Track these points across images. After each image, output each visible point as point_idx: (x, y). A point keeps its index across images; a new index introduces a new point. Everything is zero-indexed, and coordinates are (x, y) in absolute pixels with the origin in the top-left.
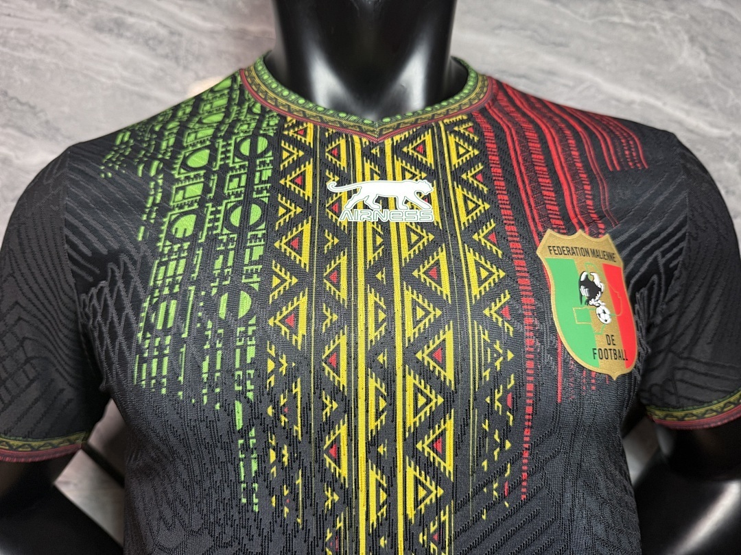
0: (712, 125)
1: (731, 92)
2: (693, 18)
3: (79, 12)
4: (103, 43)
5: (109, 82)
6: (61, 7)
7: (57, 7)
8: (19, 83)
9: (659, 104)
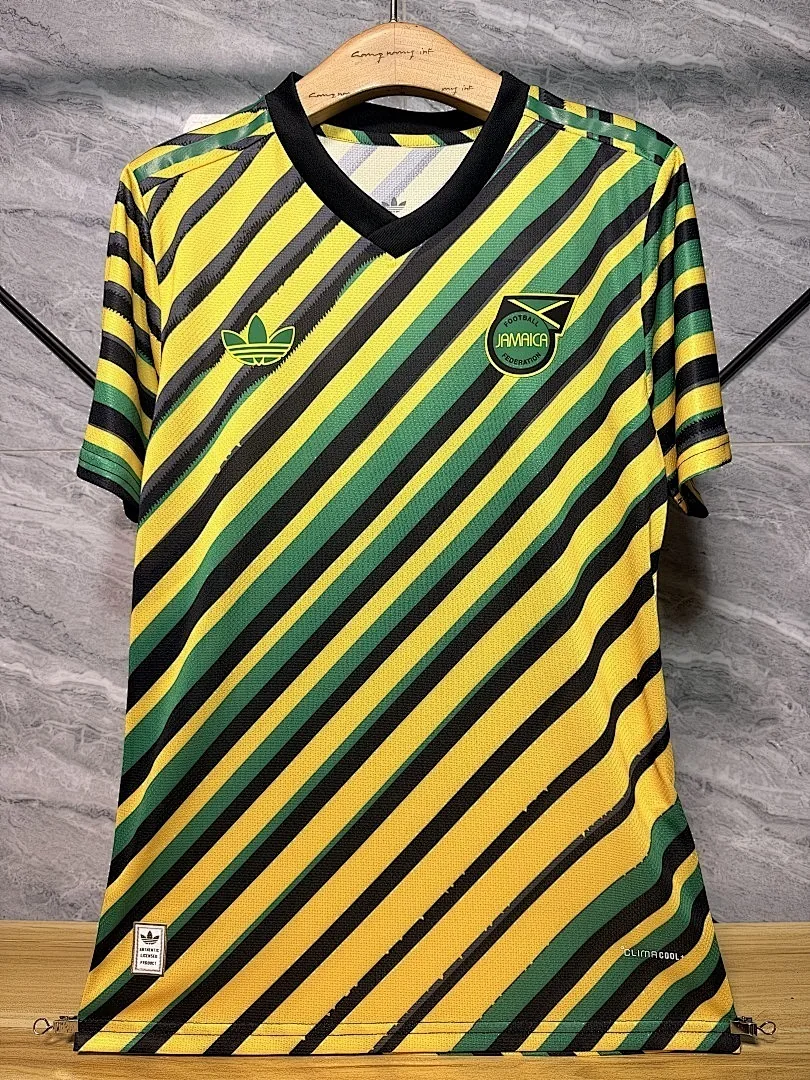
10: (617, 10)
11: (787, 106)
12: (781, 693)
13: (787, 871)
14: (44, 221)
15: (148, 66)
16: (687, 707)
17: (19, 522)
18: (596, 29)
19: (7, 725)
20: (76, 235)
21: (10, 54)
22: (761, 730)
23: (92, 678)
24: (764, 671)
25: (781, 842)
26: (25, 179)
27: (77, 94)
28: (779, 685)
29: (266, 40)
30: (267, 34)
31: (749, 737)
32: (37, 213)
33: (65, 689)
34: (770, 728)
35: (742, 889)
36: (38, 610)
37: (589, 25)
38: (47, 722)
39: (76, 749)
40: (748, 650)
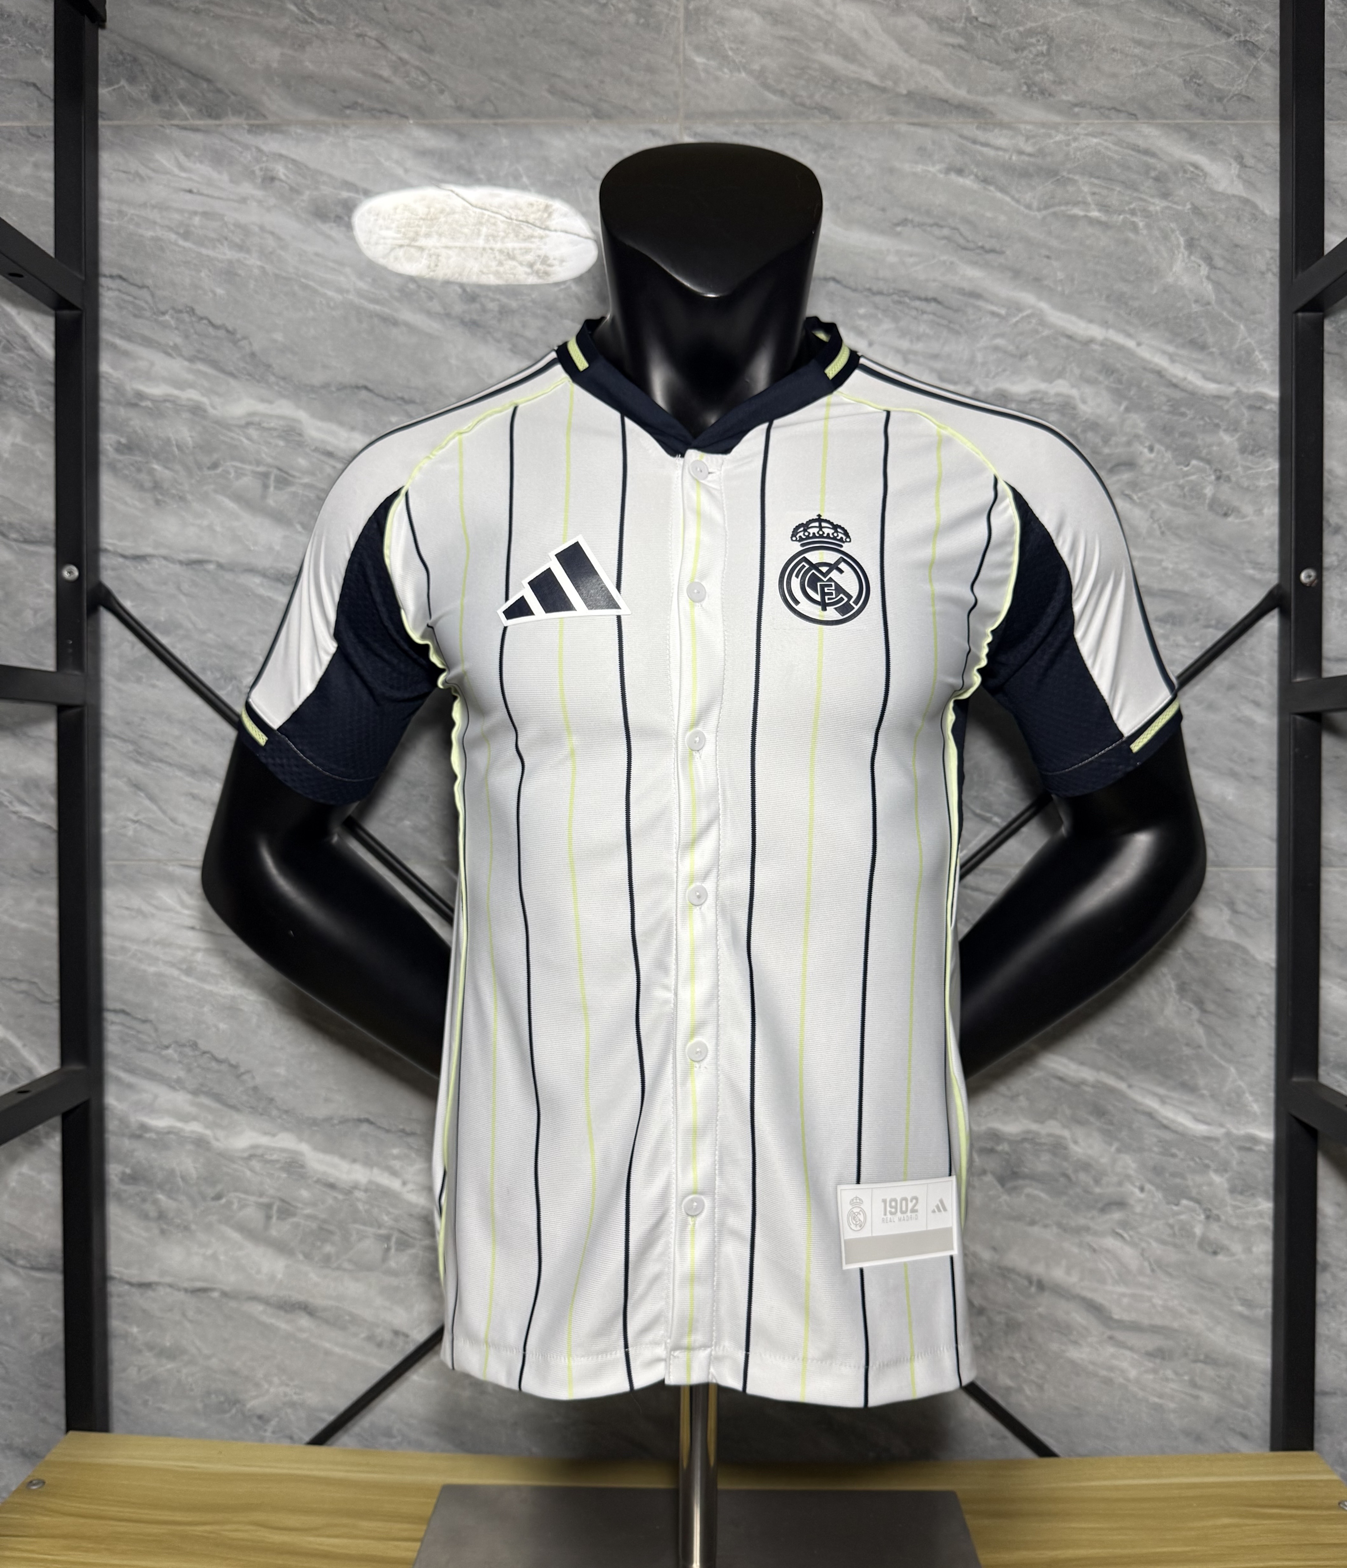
0: (1206, 377)
1: (1242, 327)
2: (1196, 210)
3: (292, 189)
4: (329, 237)
5: (339, 297)
6: (264, 179)
7: (259, 180)
8: (211, 295)
9: (1131, 344)
10: (945, 322)
11: (1157, 447)
12: (1132, 1172)
13: (1134, 1388)
14: (229, 576)
15: (361, 382)
16: (1015, 1188)
17: (197, 950)
18: (919, 346)
19: (183, 1198)
20: (270, 594)
21: (186, 363)
22: (1107, 1217)
23: (287, 1141)
24: (1111, 1145)
25: (1128, 1353)
26: (205, 523)
27: (271, 416)
28: (1129, 1163)
29: (509, 354)
30: (509, 346)
31: (1091, 1224)
32: (220, 566)
33: (253, 1155)
34: (1117, 1215)
35: (1077, 1408)
36: (222, 1056)
37: (911, 341)
38: (232, 1195)
39: (267, 1227)
40: (1092, 1119)
